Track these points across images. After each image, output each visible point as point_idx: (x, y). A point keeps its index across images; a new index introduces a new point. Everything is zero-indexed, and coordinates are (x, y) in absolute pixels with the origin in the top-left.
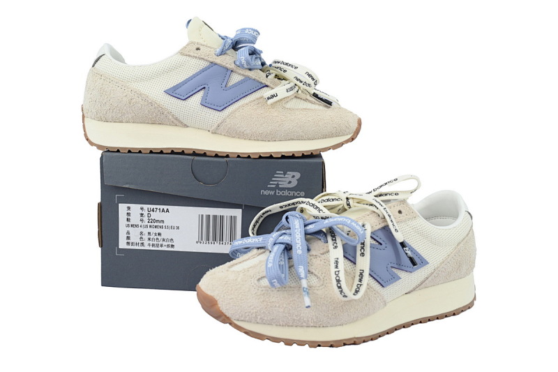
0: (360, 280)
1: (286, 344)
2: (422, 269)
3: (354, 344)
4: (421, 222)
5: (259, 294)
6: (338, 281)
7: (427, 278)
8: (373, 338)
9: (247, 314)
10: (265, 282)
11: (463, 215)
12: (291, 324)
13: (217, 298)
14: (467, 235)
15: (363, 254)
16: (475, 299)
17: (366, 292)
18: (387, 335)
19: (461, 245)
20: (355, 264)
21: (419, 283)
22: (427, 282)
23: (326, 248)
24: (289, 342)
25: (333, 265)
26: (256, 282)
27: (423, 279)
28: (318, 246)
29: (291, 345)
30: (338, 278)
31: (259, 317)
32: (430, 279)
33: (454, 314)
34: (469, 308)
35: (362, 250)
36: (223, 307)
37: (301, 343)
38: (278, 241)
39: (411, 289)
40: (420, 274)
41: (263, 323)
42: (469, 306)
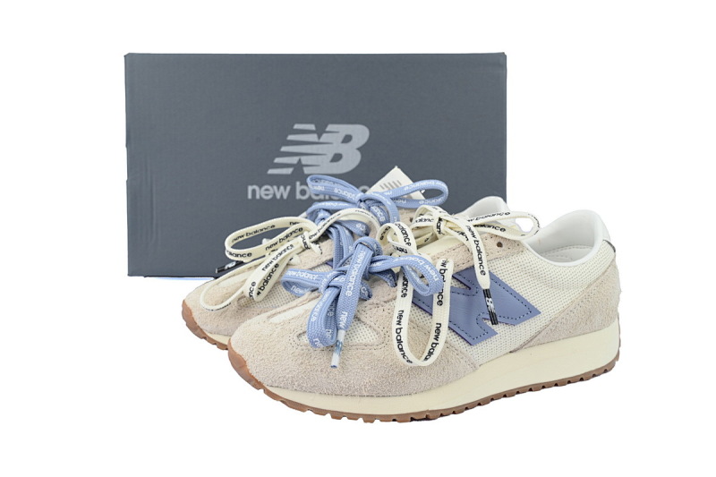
0: (437, 338)
1: (333, 417)
2: (531, 320)
3: (427, 418)
4: (531, 258)
5: (296, 354)
6: (400, 341)
7: (540, 332)
8: (456, 411)
9: (281, 379)
10: (305, 339)
11: (599, 244)
12: (338, 393)
13: (246, 358)
14: (603, 273)
15: (440, 303)
16: (617, 357)
17: (443, 352)
18: (479, 407)
19: (592, 287)
20: (431, 315)
21: (528, 338)
22: (540, 337)
23: (392, 294)
24: (337, 415)
25: (395, 320)
26: (295, 338)
27: (533, 333)
28: (382, 290)
29: (340, 418)
30: (399, 338)
31: (296, 383)
32: (543, 333)
33: (582, 380)
34: (606, 371)
35: (440, 297)
36: (253, 369)
37: (353, 417)
38: (332, 284)
39: (517, 346)
40: (527, 328)
41: (301, 389)
42: (606, 370)
